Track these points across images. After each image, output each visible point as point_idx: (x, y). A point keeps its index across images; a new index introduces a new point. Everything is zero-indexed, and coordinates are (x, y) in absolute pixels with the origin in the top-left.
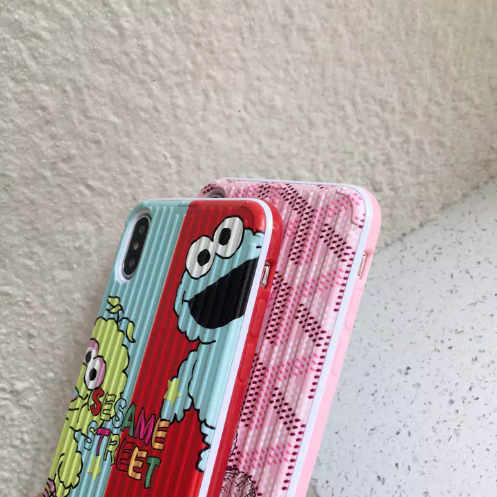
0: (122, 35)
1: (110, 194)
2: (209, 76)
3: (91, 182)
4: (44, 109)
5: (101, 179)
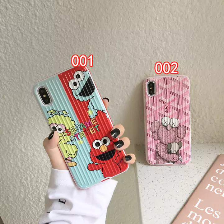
4: (129, 76)
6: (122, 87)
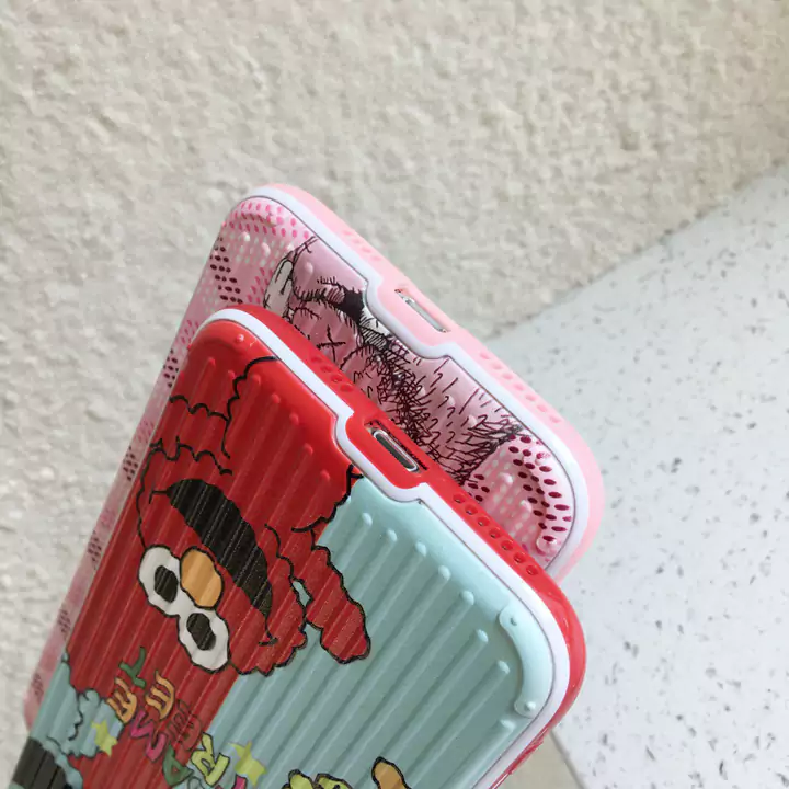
1: (145, 139)
3: (109, 113)
5: (129, 107)
6: (28, 93)
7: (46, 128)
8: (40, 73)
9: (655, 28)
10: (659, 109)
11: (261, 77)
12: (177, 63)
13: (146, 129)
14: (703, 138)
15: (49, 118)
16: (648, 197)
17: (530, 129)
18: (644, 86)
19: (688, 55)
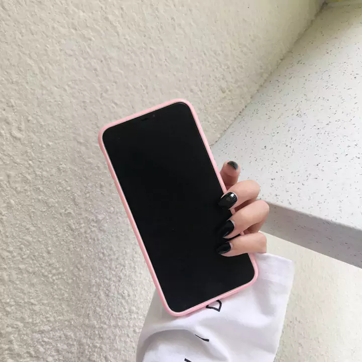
0: (118, 35)
1: (123, 106)
2: (151, 48)
3: (116, 101)
5: (119, 99)
7: (104, 107)
8: (102, 94)
9: (220, 63)
10: (227, 82)
11: (144, 88)
12: (128, 88)
13: (123, 104)
14: (239, 87)
15: (105, 104)
16: (232, 104)
17: (201, 91)
18: (222, 77)
19: (228, 68)
